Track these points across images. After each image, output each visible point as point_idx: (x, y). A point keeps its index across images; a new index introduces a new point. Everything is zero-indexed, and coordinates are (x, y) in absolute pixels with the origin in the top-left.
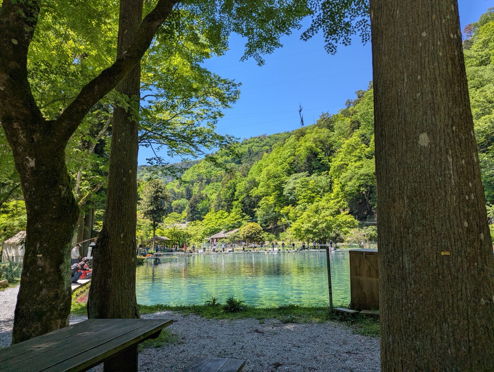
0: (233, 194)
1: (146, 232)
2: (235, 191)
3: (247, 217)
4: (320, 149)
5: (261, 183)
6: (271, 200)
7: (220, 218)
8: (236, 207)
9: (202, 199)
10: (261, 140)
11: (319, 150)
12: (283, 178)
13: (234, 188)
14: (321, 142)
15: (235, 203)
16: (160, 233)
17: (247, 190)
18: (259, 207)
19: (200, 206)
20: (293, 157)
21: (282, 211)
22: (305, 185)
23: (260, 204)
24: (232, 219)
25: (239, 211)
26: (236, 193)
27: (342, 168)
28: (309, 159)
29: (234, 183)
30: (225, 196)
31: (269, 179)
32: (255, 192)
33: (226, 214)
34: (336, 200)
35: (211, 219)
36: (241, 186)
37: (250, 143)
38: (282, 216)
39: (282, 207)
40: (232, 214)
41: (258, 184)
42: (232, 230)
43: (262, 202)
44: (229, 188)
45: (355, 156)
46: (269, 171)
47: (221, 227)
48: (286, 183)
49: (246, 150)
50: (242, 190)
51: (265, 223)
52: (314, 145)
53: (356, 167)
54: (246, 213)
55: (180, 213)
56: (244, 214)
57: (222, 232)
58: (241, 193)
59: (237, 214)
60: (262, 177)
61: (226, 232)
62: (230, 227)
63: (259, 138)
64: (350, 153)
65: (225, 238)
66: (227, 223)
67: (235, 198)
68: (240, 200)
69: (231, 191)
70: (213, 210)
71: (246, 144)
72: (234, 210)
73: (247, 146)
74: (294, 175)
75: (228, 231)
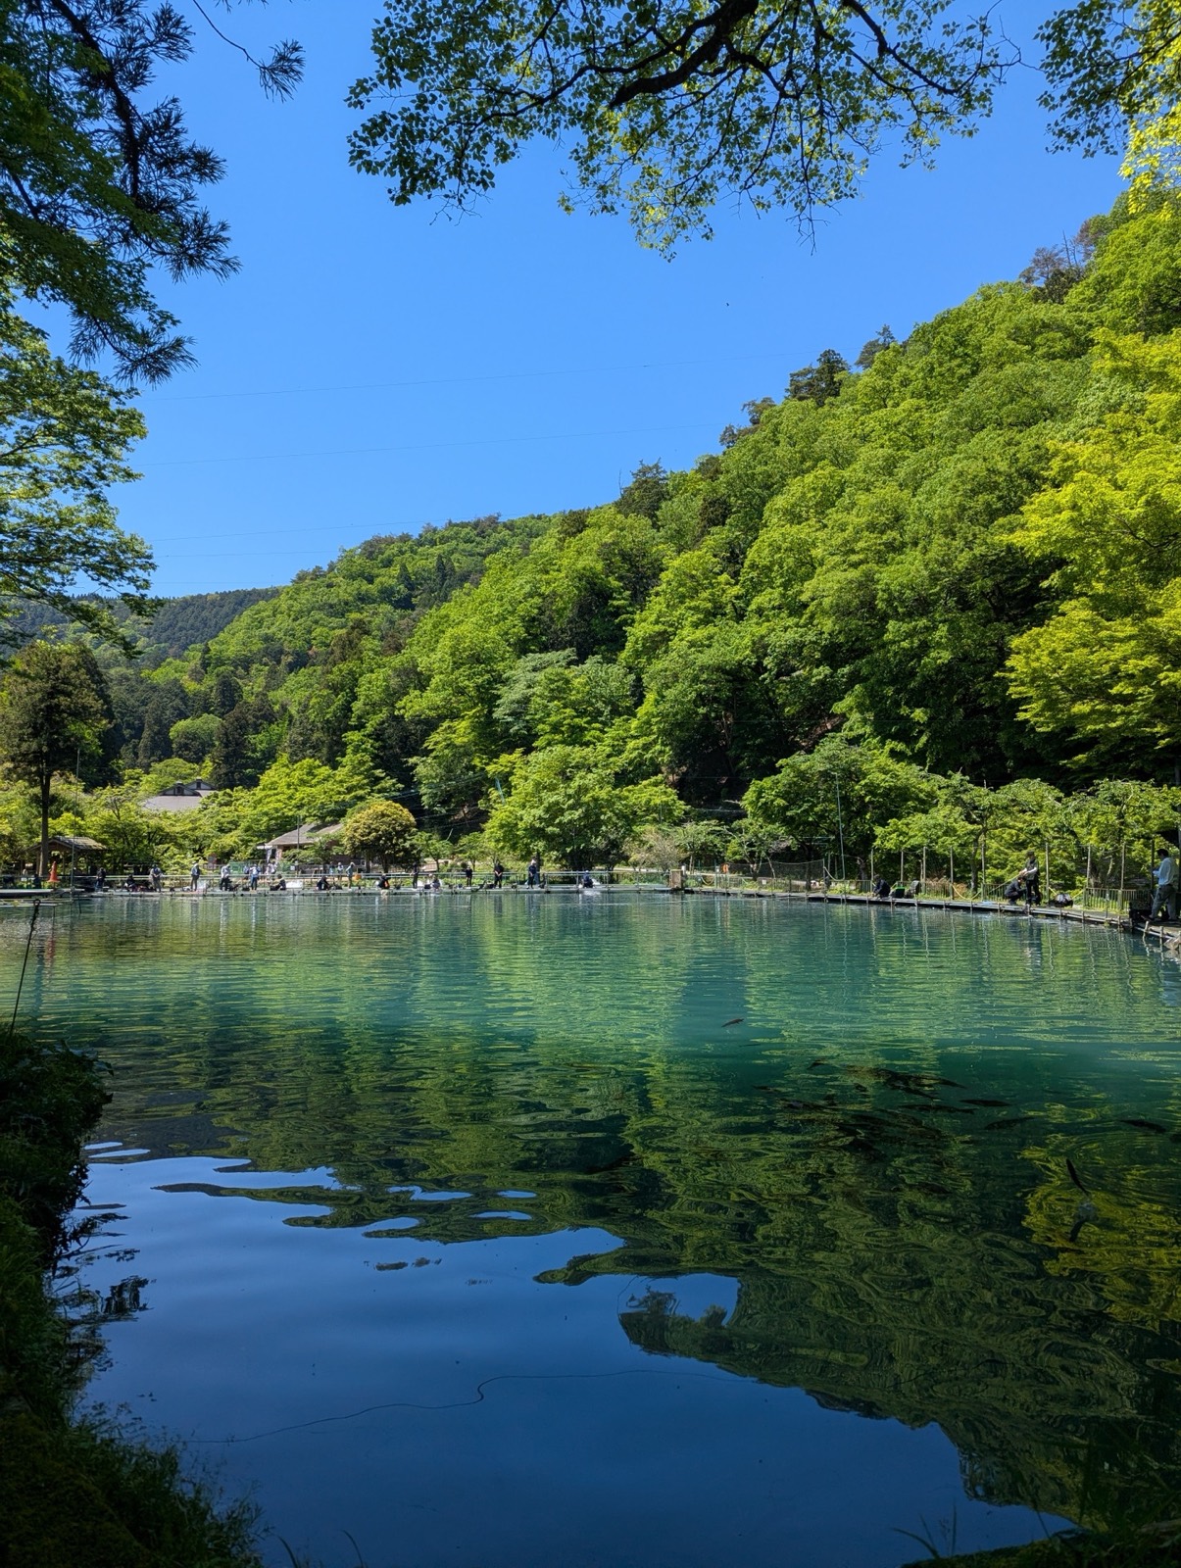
0: (347, 709)
1: (27, 822)
2: (355, 698)
3: (388, 783)
4: (620, 578)
5: (436, 680)
6: (462, 731)
7: (303, 783)
8: (355, 752)
9: (270, 718)
10: (481, 534)
11: (615, 583)
12: (500, 666)
13: (348, 687)
14: (626, 557)
15: (353, 736)
16: (74, 825)
17: (392, 696)
18: (427, 753)
19: (259, 741)
20: (537, 600)
21: (491, 769)
22: (559, 690)
23: (429, 744)
24: (336, 787)
25: (362, 763)
26: (357, 706)
27: (657, 643)
28: (584, 610)
29: (351, 672)
30: (321, 712)
31: (457, 665)
32: (415, 704)
33: (325, 771)
34: (641, 742)
35: (273, 786)
36: (373, 683)
37: (444, 540)
38: (492, 783)
39: (494, 755)
40: (341, 773)
41: (429, 678)
42: (335, 822)
43: (435, 737)
44: (336, 689)
45: (696, 609)
46: (458, 639)
47: (302, 813)
48: (504, 682)
49: (432, 563)
50: (376, 698)
51: (444, 803)
52: (599, 566)
53: (692, 644)
54: (386, 769)
55: (199, 760)
56: (378, 772)
57: (306, 828)
58: (374, 707)
59: (354, 772)
60: (434, 659)
61: (318, 828)
62: (331, 813)
63: (476, 525)
64: (682, 598)
65: (301, 847)
66: (322, 798)
67: (353, 722)
68: (369, 729)
69: (340, 700)
70: (284, 758)
71: (433, 543)
72: (349, 759)
73: (436, 550)
74: (533, 659)
75: (325, 825)
